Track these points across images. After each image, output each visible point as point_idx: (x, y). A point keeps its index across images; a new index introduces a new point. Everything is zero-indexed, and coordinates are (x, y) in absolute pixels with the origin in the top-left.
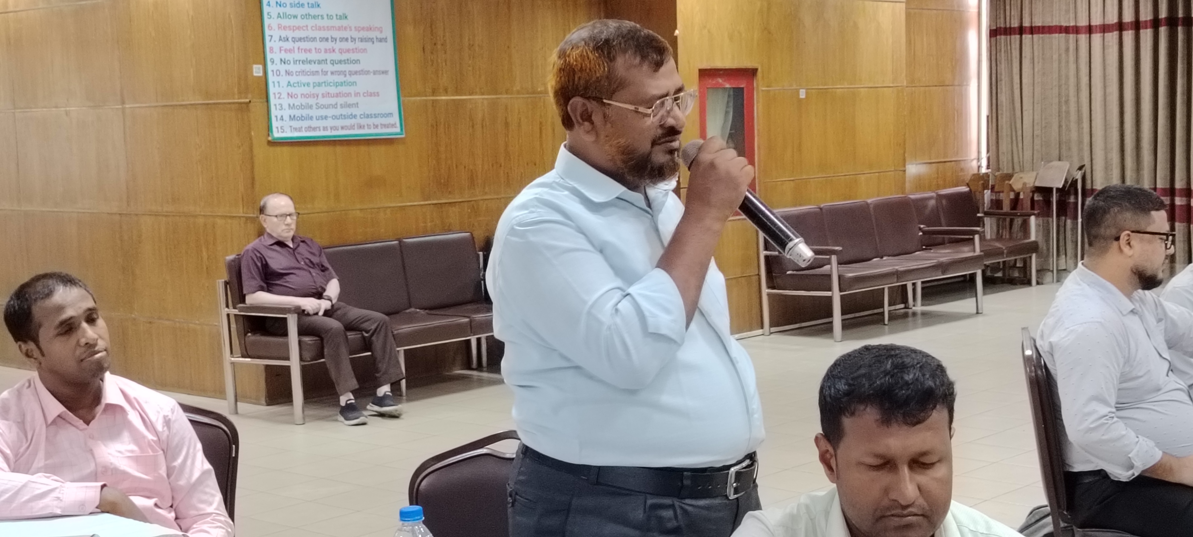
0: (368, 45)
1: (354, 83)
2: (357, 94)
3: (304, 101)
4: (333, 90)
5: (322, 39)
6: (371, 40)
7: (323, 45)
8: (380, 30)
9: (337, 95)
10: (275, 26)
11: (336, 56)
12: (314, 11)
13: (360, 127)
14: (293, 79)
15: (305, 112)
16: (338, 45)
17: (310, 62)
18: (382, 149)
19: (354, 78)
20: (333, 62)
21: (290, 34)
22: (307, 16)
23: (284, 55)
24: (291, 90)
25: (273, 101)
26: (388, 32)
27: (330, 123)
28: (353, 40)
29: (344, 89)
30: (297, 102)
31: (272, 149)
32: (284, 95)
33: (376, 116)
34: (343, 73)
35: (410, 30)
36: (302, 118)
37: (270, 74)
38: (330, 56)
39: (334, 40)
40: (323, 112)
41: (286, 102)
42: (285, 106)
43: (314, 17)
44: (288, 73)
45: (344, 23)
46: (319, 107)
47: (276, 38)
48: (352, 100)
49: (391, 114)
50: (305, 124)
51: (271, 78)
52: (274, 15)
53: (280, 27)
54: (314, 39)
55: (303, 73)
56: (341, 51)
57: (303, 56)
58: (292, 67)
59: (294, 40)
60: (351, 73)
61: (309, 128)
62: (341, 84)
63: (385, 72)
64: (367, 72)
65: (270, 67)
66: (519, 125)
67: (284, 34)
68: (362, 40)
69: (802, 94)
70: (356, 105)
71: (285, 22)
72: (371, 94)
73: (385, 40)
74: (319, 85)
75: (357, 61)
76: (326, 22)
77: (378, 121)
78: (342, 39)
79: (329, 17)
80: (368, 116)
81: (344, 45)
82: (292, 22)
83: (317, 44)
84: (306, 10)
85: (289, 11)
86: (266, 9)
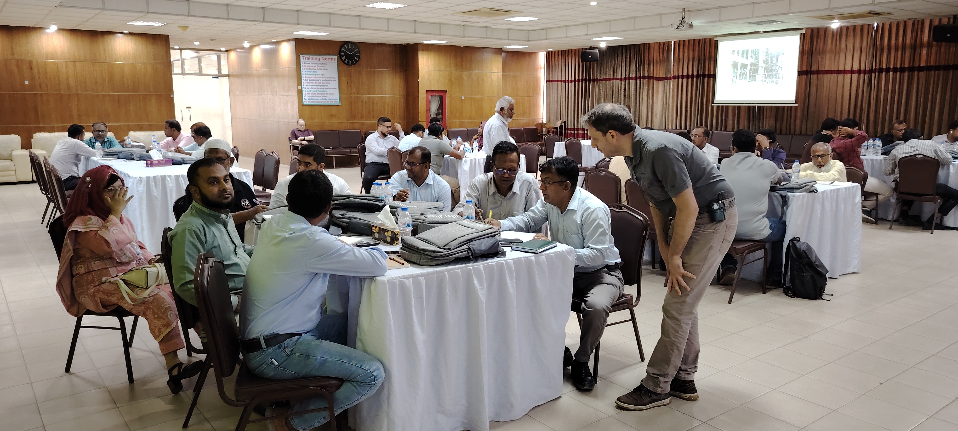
0: (330, 82)
1: (326, 91)
2: (327, 94)
3: (312, 95)
6: (332, 81)
7: (318, 81)
8: (334, 78)
9: (321, 94)
10: (304, 77)
11: (321, 84)
12: (315, 73)
13: (328, 102)
14: (309, 90)
15: (312, 98)
16: (322, 82)
17: (314, 86)
18: (335, 108)
20: (320, 86)
21: (308, 79)
22: (313, 74)
23: (307, 84)
24: (308, 92)
25: (304, 95)
26: (337, 79)
27: (319, 101)
28: (326, 80)
29: (324, 93)
30: (310, 95)
31: (303, 107)
33: (332, 99)
34: (323, 89)
35: (343, 78)
38: (319, 84)
39: (320, 80)
41: (307, 95)
43: (315, 75)
44: (308, 88)
45: (324, 76)
46: (316, 97)
47: (305, 80)
49: (337, 99)
50: (313, 101)
51: (303, 89)
52: (304, 74)
57: (312, 84)
60: (325, 89)
62: (323, 91)
63: (336, 89)
64: (330, 89)
65: (303, 87)
66: (377, 103)
68: (329, 80)
69: (463, 98)
70: (327, 96)
71: (307, 76)
72: (331, 94)
73: (336, 81)
74: (316, 91)
75: (327, 86)
76: (318, 76)
77: (333, 101)
78: (323, 80)
80: (330, 99)
81: (323, 82)
82: (309, 76)
83: (316, 81)
84: (313, 73)
85: (308, 73)
86: (302, 73)
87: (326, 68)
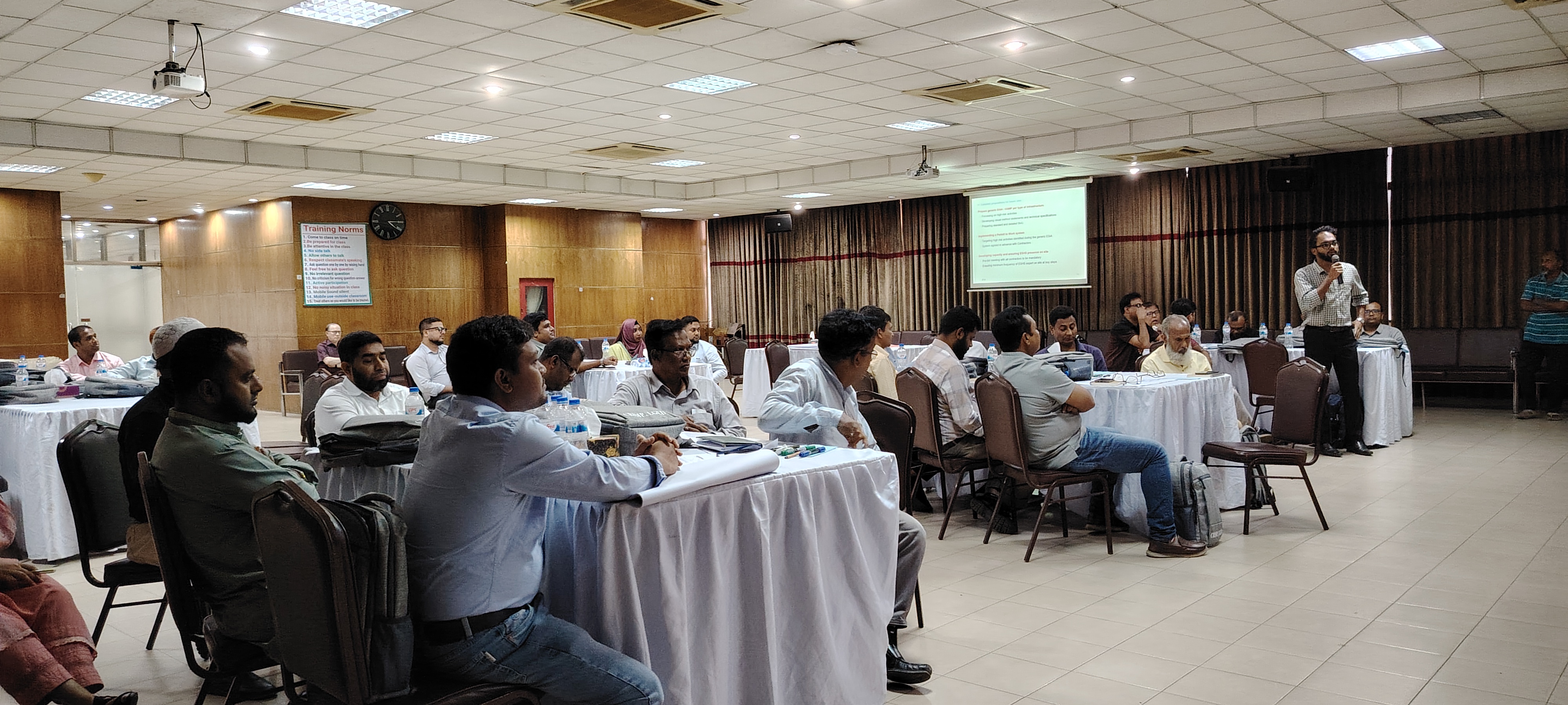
0: (354, 267)
1: (346, 283)
2: (348, 287)
3: (321, 290)
4: (335, 285)
5: (330, 265)
6: (356, 265)
7: (331, 267)
8: (361, 261)
9: (338, 288)
10: (308, 259)
11: (338, 272)
12: (327, 253)
13: (349, 301)
14: (316, 281)
15: (321, 294)
16: (339, 267)
17: (324, 274)
18: (362, 310)
19: (347, 280)
20: (336, 274)
21: (315, 263)
22: (324, 256)
23: (312, 271)
24: (314, 285)
25: (306, 289)
26: (365, 261)
27: (334, 299)
28: (346, 265)
29: (342, 285)
30: (318, 290)
31: (304, 310)
32: (312, 287)
33: (357, 296)
34: (342, 279)
35: (377, 261)
36: (320, 297)
37: (305, 279)
38: (334, 271)
39: (337, 265)
40: (331, 294)
41: (312, 290)
42: (312, 292)
43: (327, 256)
44: (313, 278)
45: (342, 258)
46: (328, 292)
47: (308, 264)
48: (346, 289)
49: (366, 296)
50: (322, 299)
51: (306, 281)
52: (308, 255)
53: (310, 260)
54: (327, 265)
55: (321, 278)
56: (340, 270)
57: (321, 272)
58: (315, 276)
59: (317, 265)
60: (345, 279)
61: (324, 301)
62: (340, 283)
63: (363, 278)
64: (354, 278)
65: (305, 276)
66: (435, 301)
67: (312, 263)
68: (351, 265)
69: (581, 290)
70: (347, 292)
71: (312, 258)
72: (355, 287)
73: (363, 265)
74: (329, 283)
75: (349, 274)
76: (333, 258)
77: (358, 298)
78: (341, 265)
79: (335, 256)
80: (353, 296)
81: (342, 267)
82: (316, 258)
83: (329, 267)
84: (323, 253)
85: (315, 253)
86: (304, 253)
87: (345, 245)
